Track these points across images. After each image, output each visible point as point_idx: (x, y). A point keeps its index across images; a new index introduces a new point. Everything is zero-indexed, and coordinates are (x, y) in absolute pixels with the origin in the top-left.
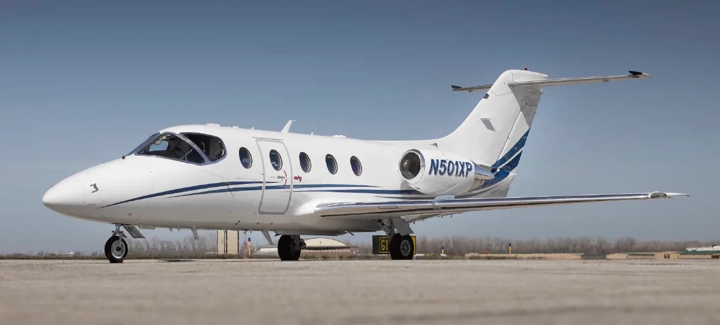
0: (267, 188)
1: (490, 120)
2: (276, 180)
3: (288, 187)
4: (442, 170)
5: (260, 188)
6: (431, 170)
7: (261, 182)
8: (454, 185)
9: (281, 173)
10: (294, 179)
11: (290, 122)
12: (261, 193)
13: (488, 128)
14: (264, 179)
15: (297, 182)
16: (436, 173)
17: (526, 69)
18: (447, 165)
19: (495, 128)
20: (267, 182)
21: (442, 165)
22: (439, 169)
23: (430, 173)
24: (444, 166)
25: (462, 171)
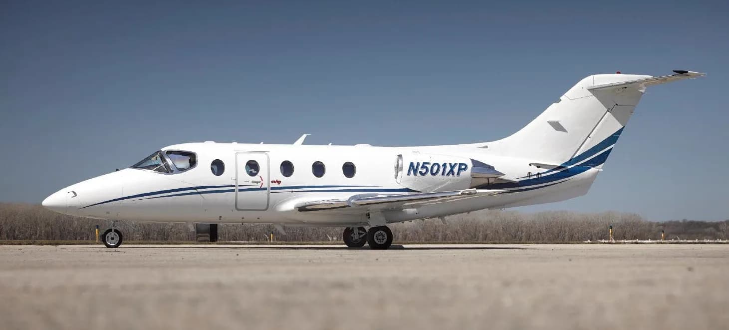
0: (240, 190)
1: (559, 122)
2: (250, 183)
3: (265, 189)
4: (424, 171)
5: (233, 191)
6: (409, 171)
7: (234, 186)
8: (442, 183)
9: (256, 178)
10: (271, 183)
11: (305, 136)
12: (235, 195)
13: (557, 130)
14: (237, 183)
15: (276, 185)
16: (415, 173)
17: (619, 73)
18: (429, 167)
19: (567, 130)
20: (239, 186)
21: (422, 167)
22: (420, 170)
23: (409, 174)
24: (427, 168)
25: (452, 171)
